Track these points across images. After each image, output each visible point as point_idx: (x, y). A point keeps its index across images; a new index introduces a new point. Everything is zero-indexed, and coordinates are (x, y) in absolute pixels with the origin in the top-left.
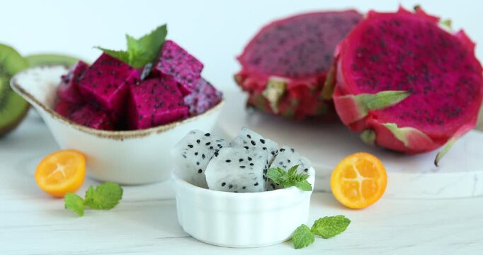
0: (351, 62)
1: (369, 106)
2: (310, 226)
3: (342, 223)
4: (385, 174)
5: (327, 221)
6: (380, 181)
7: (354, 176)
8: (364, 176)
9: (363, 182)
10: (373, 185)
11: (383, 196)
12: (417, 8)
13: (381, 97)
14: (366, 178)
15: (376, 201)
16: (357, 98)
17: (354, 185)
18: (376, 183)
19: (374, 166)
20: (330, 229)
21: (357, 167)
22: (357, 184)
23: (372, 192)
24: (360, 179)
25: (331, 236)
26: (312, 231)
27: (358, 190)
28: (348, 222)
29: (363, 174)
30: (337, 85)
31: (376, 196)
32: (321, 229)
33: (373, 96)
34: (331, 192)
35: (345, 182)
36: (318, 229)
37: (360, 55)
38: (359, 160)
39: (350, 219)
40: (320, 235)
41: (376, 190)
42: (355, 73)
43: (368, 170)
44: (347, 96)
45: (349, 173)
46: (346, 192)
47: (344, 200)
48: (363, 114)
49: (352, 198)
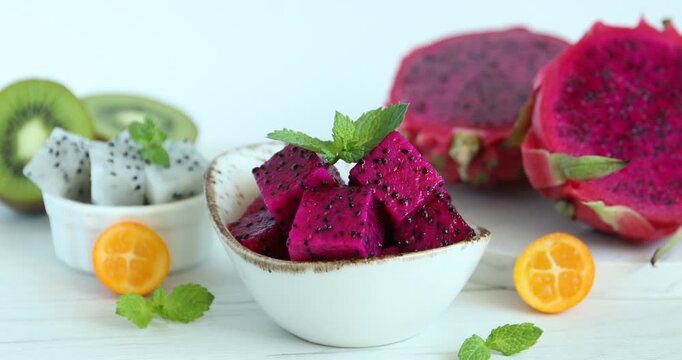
0: (556, 99)
1: (567, 173)
2: (485, 336)
3: (530, 335)
4: (592, 263)
5: (508, 331)
6: (584, 273)
7: (547, 266)
8: (562, 267)
9: (561, 275)
10: (575, 279)
11: (590, 294)
12: (666, 23)
13: (584, 164)
14: (564, 270)
15: (579, 301)
16: (552, 158)
17: (548, 279)
18: (579, 277)
19: (576, 253)
20: (513, 341)
21: (552, 254)
22: (552, 277)
23: (574, 289)
24: (556, 270)
25: (514, 352)
26: (487, 344)
27: (553, 287)
28: (538, 332)
29: (560, 263)
30: (530, 130)
31: (580, 294)
32: (499, 342)
33: (574, 160)
34: (514, 289)
35: (535, 275)
36: (496, 341)
37: (570, 90)
38: (555, 244)
39: (541, 328)
40: (499, 350)
41: (579, 285)
42: (558, 116)
43: (567, 258)
44: (541, 151)
45: (541, 262)
46: (536, 290)
47: (534, 301)
48: (558, 182)
49: (546, 298)
